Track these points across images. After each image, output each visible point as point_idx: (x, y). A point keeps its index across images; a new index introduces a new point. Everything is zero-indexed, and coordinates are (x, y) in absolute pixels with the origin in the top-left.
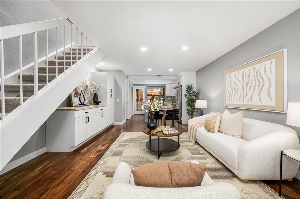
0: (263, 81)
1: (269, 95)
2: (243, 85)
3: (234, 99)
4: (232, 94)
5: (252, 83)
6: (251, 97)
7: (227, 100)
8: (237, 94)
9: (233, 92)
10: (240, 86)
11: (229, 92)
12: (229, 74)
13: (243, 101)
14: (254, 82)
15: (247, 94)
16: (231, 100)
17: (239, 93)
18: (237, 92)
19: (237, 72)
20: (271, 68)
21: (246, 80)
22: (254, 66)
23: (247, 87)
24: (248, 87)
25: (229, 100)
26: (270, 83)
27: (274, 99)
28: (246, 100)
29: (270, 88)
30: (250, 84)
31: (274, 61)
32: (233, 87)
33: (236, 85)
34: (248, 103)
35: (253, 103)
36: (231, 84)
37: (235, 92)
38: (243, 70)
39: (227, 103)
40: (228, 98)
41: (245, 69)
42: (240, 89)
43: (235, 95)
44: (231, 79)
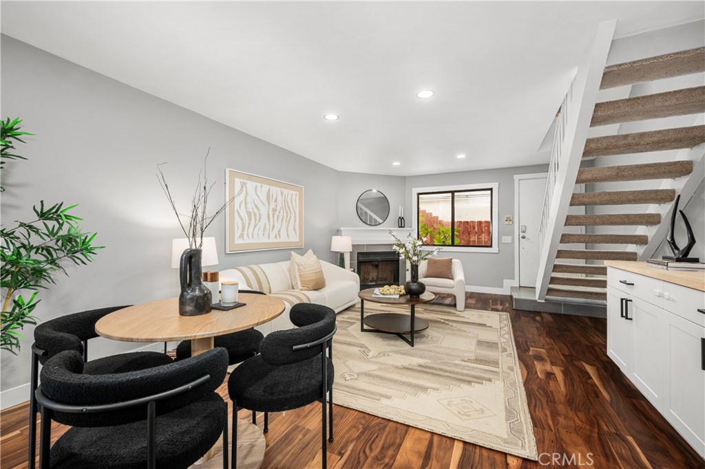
0: (291, 214)
1: (295, 230)
2: (269, 211)
3: (253, 234)
4: (249, 224)
5: (280, 212)
6: (279, 231)
7: (237, 236)
8: (260, 224)
9: (250, 220)
10: (264, 211)
11: (242, 220)
12: (242, 181)
13: (269, 238)
14: (282, 211)
15: (274, 226)
16: (248, 235)
17: (262, 224)
18: (259, 221)
19: (259, 185)
20: (296, 200)
21: (272, 206)
22: (283, 189)
23: (274, 215)
24: (276, 216)
25: (242, 236)
26: (295, 216)
27: (298, 236)
28: (272, 236)
29: (295, 222)
30: (277, 213)
31: (298, 193)
32: (251, 210)
33: (258, 209)
34: (275, 241)
35: (282, 240)
36: (246, 204)
37: (256, 221)
38: (268, 186)
39: (236, 242)
40: (240, 231)
41: (271, 187)
42: (264, 216)
43: (255, 226)
44: (247, 193)
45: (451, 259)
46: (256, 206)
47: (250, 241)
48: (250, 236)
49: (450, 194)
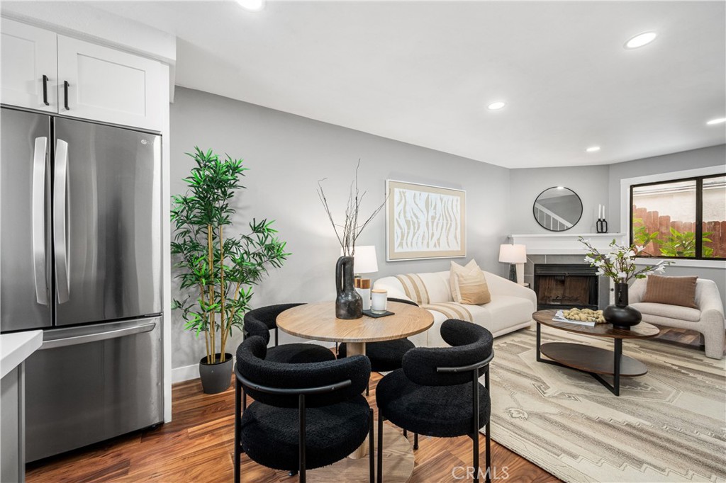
0: (451, 220)
1: (456, 237)
2: (427, 219)
3: (412, 242)
4: (408, 233)
5: (439, 220)
6: (439, 239)
7: (396, 244)
8: (418, 232)
9: (409, 228)
10: (422, 219)
11: (401, 228)
12: (401, 190)
13: (428, 247)
14: (441, 218)
15: (433, 235)
16: (407, 245)
17: (420, 232)
18: (418, 230)
19: (417, 193)
20: (457, 206)
21: (431, 213)
22: (442, 196)
23: (433, 223)
24: (435, 224)
25: (401, 244)
26: (456, 224)
27: (459, 244)
28: (432, 244)
29: (456, 229)
30: (436, 220)
31: (459, 198)
32: (409, 219)
33: (417, 217)
34: (434, 249)
35: (441, 249)
36: (405, 212)
37: (414, 229)
38: (426, 194)
39: (396, 251)
40: (399, 239)
41: (430, 194)
42: (423, 224)
43: (414, 235)
44: (405, 202)
45: (696, 279)
46: (415, 215)
47: (409, 250)
48: (409, 245)
49: (694, 182)
